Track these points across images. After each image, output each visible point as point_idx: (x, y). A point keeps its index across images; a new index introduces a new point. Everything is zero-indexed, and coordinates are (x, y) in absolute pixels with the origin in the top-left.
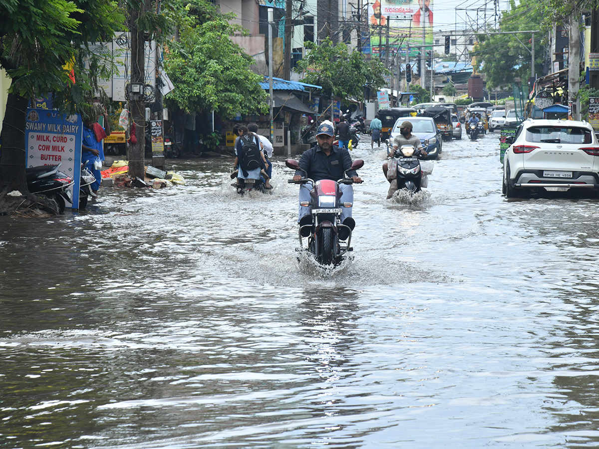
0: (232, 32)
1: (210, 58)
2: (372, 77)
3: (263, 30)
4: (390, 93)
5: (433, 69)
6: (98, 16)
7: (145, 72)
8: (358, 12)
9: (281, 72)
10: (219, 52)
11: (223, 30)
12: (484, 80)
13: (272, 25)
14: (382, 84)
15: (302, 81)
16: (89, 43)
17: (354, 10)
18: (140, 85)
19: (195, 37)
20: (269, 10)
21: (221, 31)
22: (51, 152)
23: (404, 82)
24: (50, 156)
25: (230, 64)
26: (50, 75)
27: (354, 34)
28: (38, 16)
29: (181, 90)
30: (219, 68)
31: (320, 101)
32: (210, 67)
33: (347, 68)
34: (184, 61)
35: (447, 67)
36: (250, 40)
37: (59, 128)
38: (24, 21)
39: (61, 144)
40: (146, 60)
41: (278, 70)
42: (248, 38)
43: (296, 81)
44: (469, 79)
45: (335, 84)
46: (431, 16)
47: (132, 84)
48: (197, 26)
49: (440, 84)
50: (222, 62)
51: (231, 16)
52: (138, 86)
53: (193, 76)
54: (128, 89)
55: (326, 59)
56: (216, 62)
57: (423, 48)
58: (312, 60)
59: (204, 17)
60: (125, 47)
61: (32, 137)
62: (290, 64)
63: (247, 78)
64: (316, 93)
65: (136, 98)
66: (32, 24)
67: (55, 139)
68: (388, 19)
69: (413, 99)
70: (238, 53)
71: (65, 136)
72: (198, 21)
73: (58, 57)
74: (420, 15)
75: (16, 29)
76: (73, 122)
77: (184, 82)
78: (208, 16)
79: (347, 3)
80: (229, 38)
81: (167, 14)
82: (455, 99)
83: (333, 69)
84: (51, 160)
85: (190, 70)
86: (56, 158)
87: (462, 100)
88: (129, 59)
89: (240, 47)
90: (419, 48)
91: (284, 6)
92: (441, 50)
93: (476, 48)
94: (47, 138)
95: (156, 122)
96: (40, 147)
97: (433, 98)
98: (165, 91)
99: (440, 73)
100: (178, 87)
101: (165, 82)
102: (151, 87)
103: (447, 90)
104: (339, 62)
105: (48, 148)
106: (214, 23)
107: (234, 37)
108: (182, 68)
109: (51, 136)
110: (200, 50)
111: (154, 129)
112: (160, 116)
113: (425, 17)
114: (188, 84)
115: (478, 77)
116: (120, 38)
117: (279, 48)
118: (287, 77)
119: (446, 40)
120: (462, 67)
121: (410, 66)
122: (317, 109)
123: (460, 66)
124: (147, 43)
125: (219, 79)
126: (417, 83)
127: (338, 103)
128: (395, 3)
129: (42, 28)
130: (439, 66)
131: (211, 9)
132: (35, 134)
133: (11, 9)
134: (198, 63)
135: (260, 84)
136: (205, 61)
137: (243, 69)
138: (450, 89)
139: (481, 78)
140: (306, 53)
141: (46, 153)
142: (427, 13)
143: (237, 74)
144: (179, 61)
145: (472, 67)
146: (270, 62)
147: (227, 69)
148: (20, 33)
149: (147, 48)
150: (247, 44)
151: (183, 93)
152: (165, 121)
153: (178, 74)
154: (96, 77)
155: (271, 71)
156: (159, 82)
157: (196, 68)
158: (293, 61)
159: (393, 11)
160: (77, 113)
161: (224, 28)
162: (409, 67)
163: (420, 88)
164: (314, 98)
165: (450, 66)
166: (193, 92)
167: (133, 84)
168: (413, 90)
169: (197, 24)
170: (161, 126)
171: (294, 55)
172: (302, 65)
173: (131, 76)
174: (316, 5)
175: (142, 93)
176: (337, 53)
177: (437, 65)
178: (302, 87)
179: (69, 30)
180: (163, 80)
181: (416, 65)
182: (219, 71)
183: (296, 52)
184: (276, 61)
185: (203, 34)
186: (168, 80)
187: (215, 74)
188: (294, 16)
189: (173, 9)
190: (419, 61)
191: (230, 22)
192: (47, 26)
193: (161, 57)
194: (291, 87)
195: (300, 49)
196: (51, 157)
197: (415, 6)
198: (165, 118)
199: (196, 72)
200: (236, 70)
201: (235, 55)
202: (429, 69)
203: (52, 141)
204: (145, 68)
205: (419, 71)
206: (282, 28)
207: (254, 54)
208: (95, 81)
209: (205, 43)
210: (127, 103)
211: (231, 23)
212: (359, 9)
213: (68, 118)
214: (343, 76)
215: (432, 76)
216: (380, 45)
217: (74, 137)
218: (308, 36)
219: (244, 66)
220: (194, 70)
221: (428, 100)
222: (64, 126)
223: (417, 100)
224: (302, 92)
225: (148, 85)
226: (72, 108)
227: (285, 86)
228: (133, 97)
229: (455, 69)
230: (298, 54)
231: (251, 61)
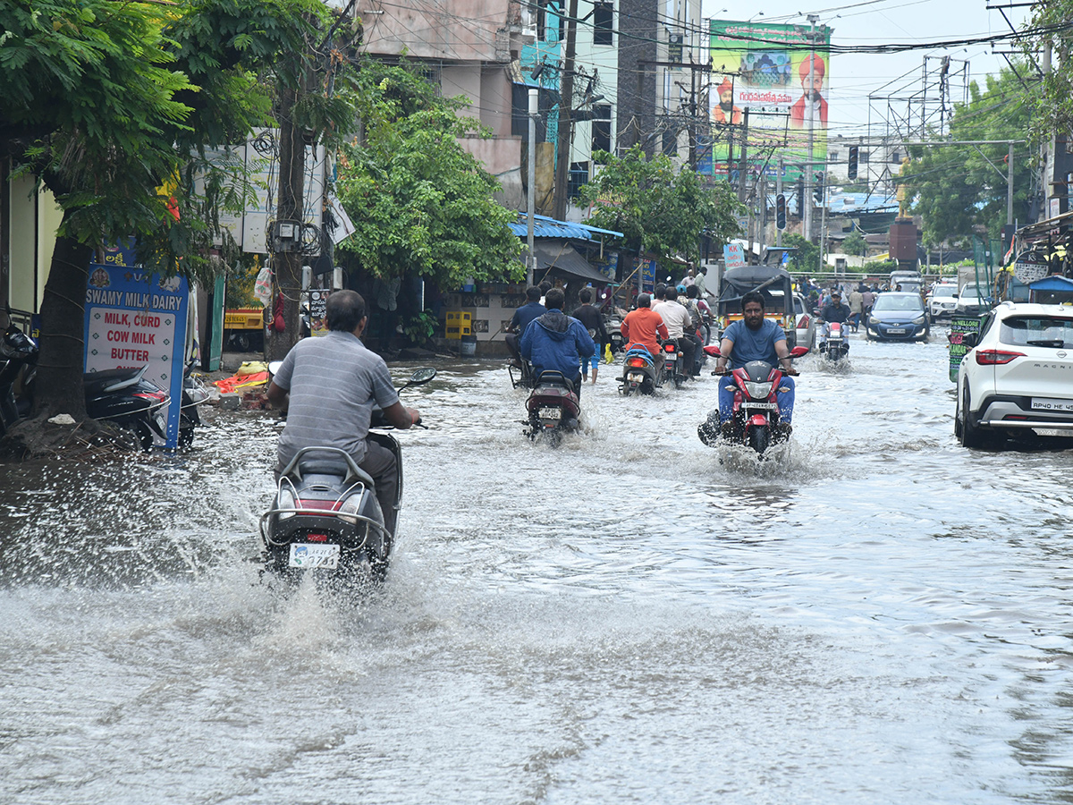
0: (461, 131)
1: (421, 177)
2: (716, 219)
3: (518, 128)
4: (746, 247)
5: (827, 205)
6: (223, 97)
7: (305, 201)
8: (692, 99)
9: (550, 205)
10: (438, 166)
11: (446, 127)
12: (920, 228)
13: (536, 119)
14: (733, 231)
15: (586, 224)
16: (207, 147)
17: (684, 95)
18: (295, 224)
19: (394, 139)
20: (531, 92)
21: (442, 130)
22: (130, 345)
23: (772, 229)
24: (128, 351)
25: (456, 187)
26: (135, 205)
27: (683, 138)
28: (118, 97)
29: (367, 235)
30: (436, 195)
31: (620, 259)
32: (420, 194)
33: (670, 201)
34: (372, 181)
35: (852, 203)
36: (495, 147)
37: (145, 300)
38: (92, 105)
39: (148, 330)
40: (307, 179)
41: (544, 201)
42: (490, 142)
43: (577, 223)
44: (891, 225)
45: (647, 230)
46: (823, 109)
47: (279, 222)
48: (399, 119)
49: (839, 233)
50: (442, 184)
51: (462, 102)
52: (291, 226)
53: (389, 209)
54: (272, 231)
55: (633, 183)
56: (432, 186)
57: (808, 167)
58: (607, 185)
59: (411, 104)
60: (269, 155)
61: (97, 316)
62: (565, 191)
63: (486, 215)
64: (612, 244)
65: (286, 248)
66: (106, 112)
67: (138, 320)
68: (746, 113)
69: (789, 259)
70: (471, 170)
71: (154, 315)
72: (400, 110)
73: (150, 172)
74: (803, 107)
75: (77, 119)
76: (171, 290)
77: (372, 220)
78: (418, 101)
79: (672, 83)
80: (457, 141)
81: (346, 97)
82: (866, 262)
83: (646, 203)
84: (130, 358)
85: (383, 197)
86: (138, 355)
87: (878, 264)
88: (276, 176)
89: (476, 158)
90: (801, 167)
91: (557, 85)
92: (841, 171)
93: (905, 169)
94: (124, 319)
95: (320, 293)
96: (111, 336)
97: (825, 258)
98: (339, 236)
99: (838, 213)
100: (361, 230)
101: (338, 220)
102: (314, 228)
103: (850, 245)
104: (657, 189)
105: (124, 336)
106: (430, 113)
107: (465, 140)
108: (369, 195)
109: (132, 314)
110: (404, 162)
111: (317, 305)
112: (327, 282)
113: (813, 110)
114: (380, 223)
115: (908, 222)
116: (260, 139)
117: (546, 161)
118: (560, 215)
119: (851, 153)
120: (880, 203)
121: (783, 198)
122: (613, 274)
123: (875, 202)
124: (309, 148)
125: (437, 216)
126: (795, 231)
127: (652, 264)
128: (758, 84)
129: (124, 119)
130: (837, 201)
131: (426, 89)
132: (103, 311)
133: (69, 83)
134: (399, 186)
135: (511, 226)
136: (411, 183)
137: (480, 198)
138: (856, 244)
139: (914, 224)
140: (596, 171)
141: (121, 345)
142: (818, 104)
143: (470, 207)
144: (366, 181)
145: (897, 203)
146: (531, 186)
147: (451, 197)
148: (83, 127)
149: (310, 158)
150: (489, 153)
151: (369, 239)
153: (362, 206)
154: (216, 208)
155: (531, 202)
156: (328, 219)
157: (395, 195)
158: (571, 185)
159: (756, 99)
160: (181, 274)
161: (446, 124)
163: (802, 239)
164: (608, 253)
165: (857, 201)
166: (387, 238)
167: (281, 222)
168: (788, 242)
169: (399, 115)
171: (574, 176)
172: (588, 195)
173: (279, 207)
174: (616, 85)
175: (297, 240)
176: (653, 173)
177: (833, 198)
178: (587, 233)
179: (172, 123)
180: (335, 215)
181: (795, 197)
182: (437, 201)
183: (578, 169)
184: (540, 185)
185: (409, 134)
186: (345, 215)
187: (428, 207)
188: (576, 103)
189: (356, 88)
190: (801, 191)
191: (459, 114)
192: (131, 117)
193: (332, 174)
194: (567, 233)
195: (585, 165)
196: (130, 354)
197: (795, 91)
199: (395, 202)
200: (468, 200)
201: (466, 172)
202: (818, 205)
203: (133, 324)
204: (305, 194)
205: (800, 207)
206: (553, 125)
207: (502, 170)
208: (215, 217)
209: (412, 150)
210: (270, 256)
211: (461, 115)
212: (693, 93)
213: (164, 282)
214: (663, 214)
215: (823, 218)
216: (730, 160)
217: (172, 317)
218: (600, 141)
219: (481, 192)
220: (390, 199)
221: (816, 262)
222: (155, 297)
223: (794, 262)
224: (587, 242)
225: (309, 225)
226: (171, 264)
227: (556, 232)
228: (281, 246)
229: (866, 206)
230: (580, 172)
231: (495, 184)
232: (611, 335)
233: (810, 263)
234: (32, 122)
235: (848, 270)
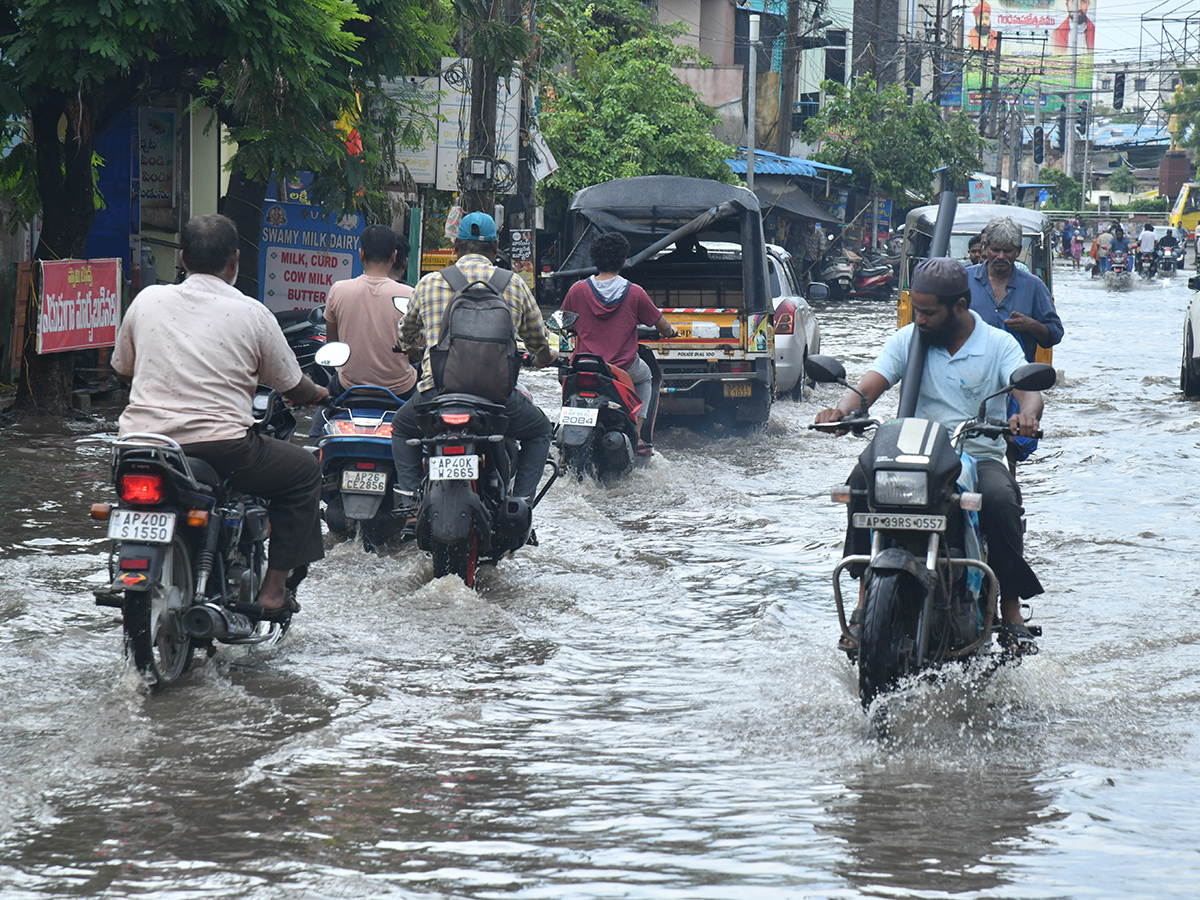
0: (678, 61)
1: (634, 109)
2: (953, 153)
3: (740, 57)
4: (994, 185)
5: (1090, 138)
6: (400, 27)
7: (497, 135)
8: (938, 24)
9: (773, 140)
10: (652, 98)
11: (662, 56)
12: (1194, 162)
13: (757, 47)
14: (971, 166)
15: (812, 159)
16: (383, 77)
17: (929, 19)
18: (487, 160)
19: (605, 69)
20: (753, 18)
21: (657, 59)
22: (307, 286)
23: (1027, 164)
24: (304, 292)
25: (670, 120)
26: (303, 140)
27: (927, 65)
28: (285, 27)
29: (576, 172)
30: (649, 129)
31: (850, 197)
32: (633, 129)
33: (903, 135)
34: (582, 115)
35: (1120, 135)
36: (715, 77)
37: (322, 239)
38: (259, 36)
39: (325, 271)
40: (500, 112)
41: (767, 136)
42: (710, 72)
43: (802, 158)
44: (1161, 159)
45: (878, 165)
46: (1090, 33)
47: (471, 158)
48: (612, 47)
49: (1103, 169)
50: (656, 117)
51: (679, 29)
52: (483, 162)
53: (599, 145)
54: (464, 168)
55: (862, 115)
56: (645, 119)
57: (1070, 96)
58: (836, 117)
59: (626, 31)
60: (460, 87)
61: (274, 256)
62: (790, 124)
63: (703, 150)
64: (839, 181)
65: (477, 185)
66: (273, 43)
67: (315, 260)
68: (999, 38)
69: (1048, 197)
70: (688, 101)
71: (332, 255)
72: (613, 37)
73: (316, 106)
74: (1068, 30)
75: (244, 51)
76: (349, 229)
77: (581, 156)
78: (633, 28)
79: (916, 5)
80: (674, 71)
81: (549, 24)
82: (1133, 200)
83: (876, 136)
84: (307, 299)
85: (594, 132)
86: (315, 297)
87: (1146, 201)
88: (468, 110)
89: (694, 89)
90: (1063, 96)
91: (782, 10)
92: (1108, 99)
93: (1177, 97)
94: (301, 259)
95: (521, 233)
96: (288, 276)
97: (1088, 196)
98: (540, 172)
99: (1104, 147)
100: (570, 166)
101: (540, 156)
102: (508, 165)
103: (1116, 181)
104: (889, 121)
105: (301, 277)
106: (644, 42)
107: (682, 70)
108: (579, 129)
109: (309, 254)
110: (615, 94)
111: (517, 246)
112: (529, 221)
113: (1077, 33)
114: (590, 160)
115: (1181, 156)
116: (451, 70)
117: (771, 92)
118: (784, 150)
119: (1117, 80)
120: (1151, 135)
121: (1041, 131)
122: (842, 213)
123: (1146, 134)
124: (502, 80)
125: (650, 152)
126: (1057, 166)
127: (887, 203)
128: (1019, 5)
129: (291, 50)
130: (1102, 133)
131: (641, 15)
132: (279, 251)
133: (232, 13)
134: (609, 120)
135: (729, 163)
136: (623, 116)
137: (697, 132)
138: (1124, 179)
139: (1188, 157)
140: (827, 101)
141: (297, 286)
142: (1083, 27)
143: (685, 142)
144: (572, 115)
145: (1169, 135)
146: (751, 119)
147: (665, 131)
148: (249, 58)
149: (502, 91)
150: (709, 83)
151: (578, 177)
152: (538, 230)
153: (571, 141)
154: (393, 144)
155: (751, 136)
156: (527, 155)
157: (606, 129)
158: (798, 118)
159: (1015, 22)
160: (358, 213)
161: (663, 52)
162: (1039, 133)
163: (1063, 175)
164: (837, 191)
165: (1127, 133)
166: (597, 175)
167: (472, 158)
168: (1047, 178)
169: (612, 43)
170: (531, 240)
171: (804, 107)
172: (813, 128)
173: (471, 143)
174: (852, 11)
175: (488, 177)
176: (885, 103)
177: (1100, 130)
178: (811, 170)
179: (340, 55)
180: (538, 151)
181: (1057, 129)
182: (650, 136)
183: (808, 100)
184: (764, 118)
185: (621, 64)
186: (547, 151)
187: (641, 142)
188: (803, 29)
189: (560, 15)
190: (1062, 122)
191: (676, 41)
192: (299, 48)
193: (534, 106)
194: (791, 170)
195: (816, 96)
196: (307, 295)
197: (1059, 11)
198: (539, 225)
199: (607, 136)
200: (684, 135)
201: (683, 105)
202: (1082, 137)
203: (309, 264)
204: (497, 128)
205: (1062, 140)
206: (777, 53)
207: (722, 103)
208: (392, 152)
209: (624, 81)
210: (462, 194)
211: (679, 43)
212: (938, 16)
213: (340, 220)
214: (895, 149)
215: (1086, 152)
216: (983, 89)
217: (349, 257)
218: (834, 70)
219: (698, 126)
220: (601, 133)
221: (1077, 200)
222: (333, 236)
223: (1054, 200)
224: (813, 179)
225: (501, 162)
226: (348, 202)
227: (779, 169)
228: (472, 183)
229: (1134, 139)
230: (810, 104)
231: (714, 117)
232: (837, 279)
233: (1071, 201)
234: (197, 54)
235: (1113, 208)
